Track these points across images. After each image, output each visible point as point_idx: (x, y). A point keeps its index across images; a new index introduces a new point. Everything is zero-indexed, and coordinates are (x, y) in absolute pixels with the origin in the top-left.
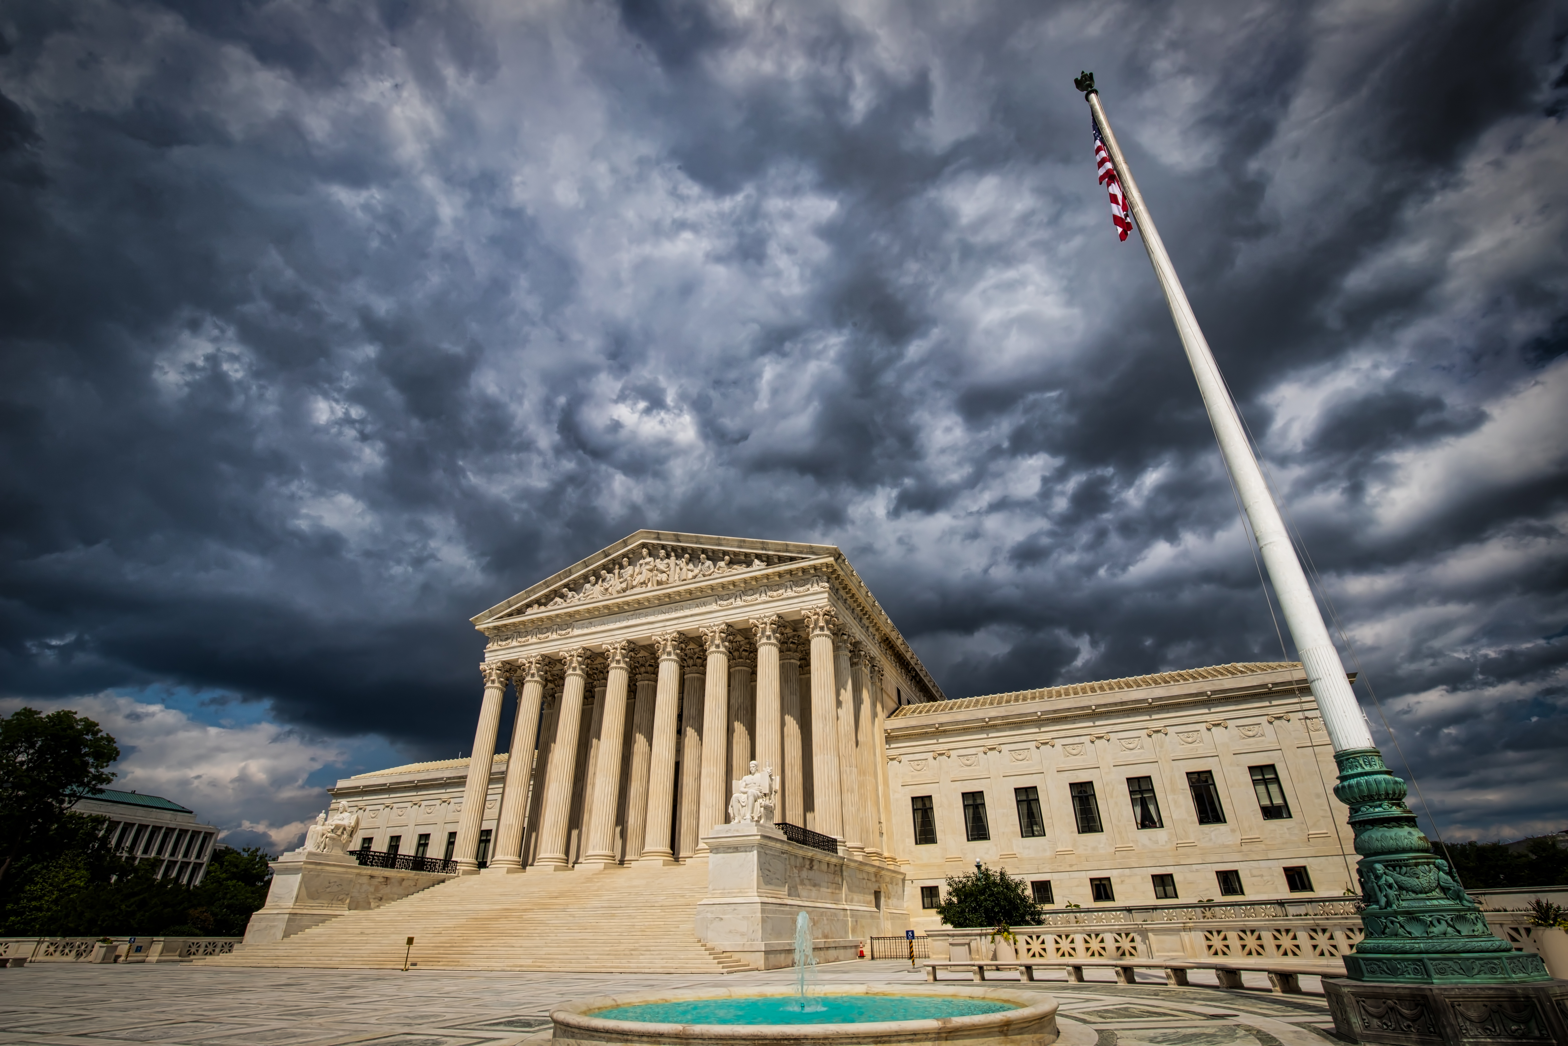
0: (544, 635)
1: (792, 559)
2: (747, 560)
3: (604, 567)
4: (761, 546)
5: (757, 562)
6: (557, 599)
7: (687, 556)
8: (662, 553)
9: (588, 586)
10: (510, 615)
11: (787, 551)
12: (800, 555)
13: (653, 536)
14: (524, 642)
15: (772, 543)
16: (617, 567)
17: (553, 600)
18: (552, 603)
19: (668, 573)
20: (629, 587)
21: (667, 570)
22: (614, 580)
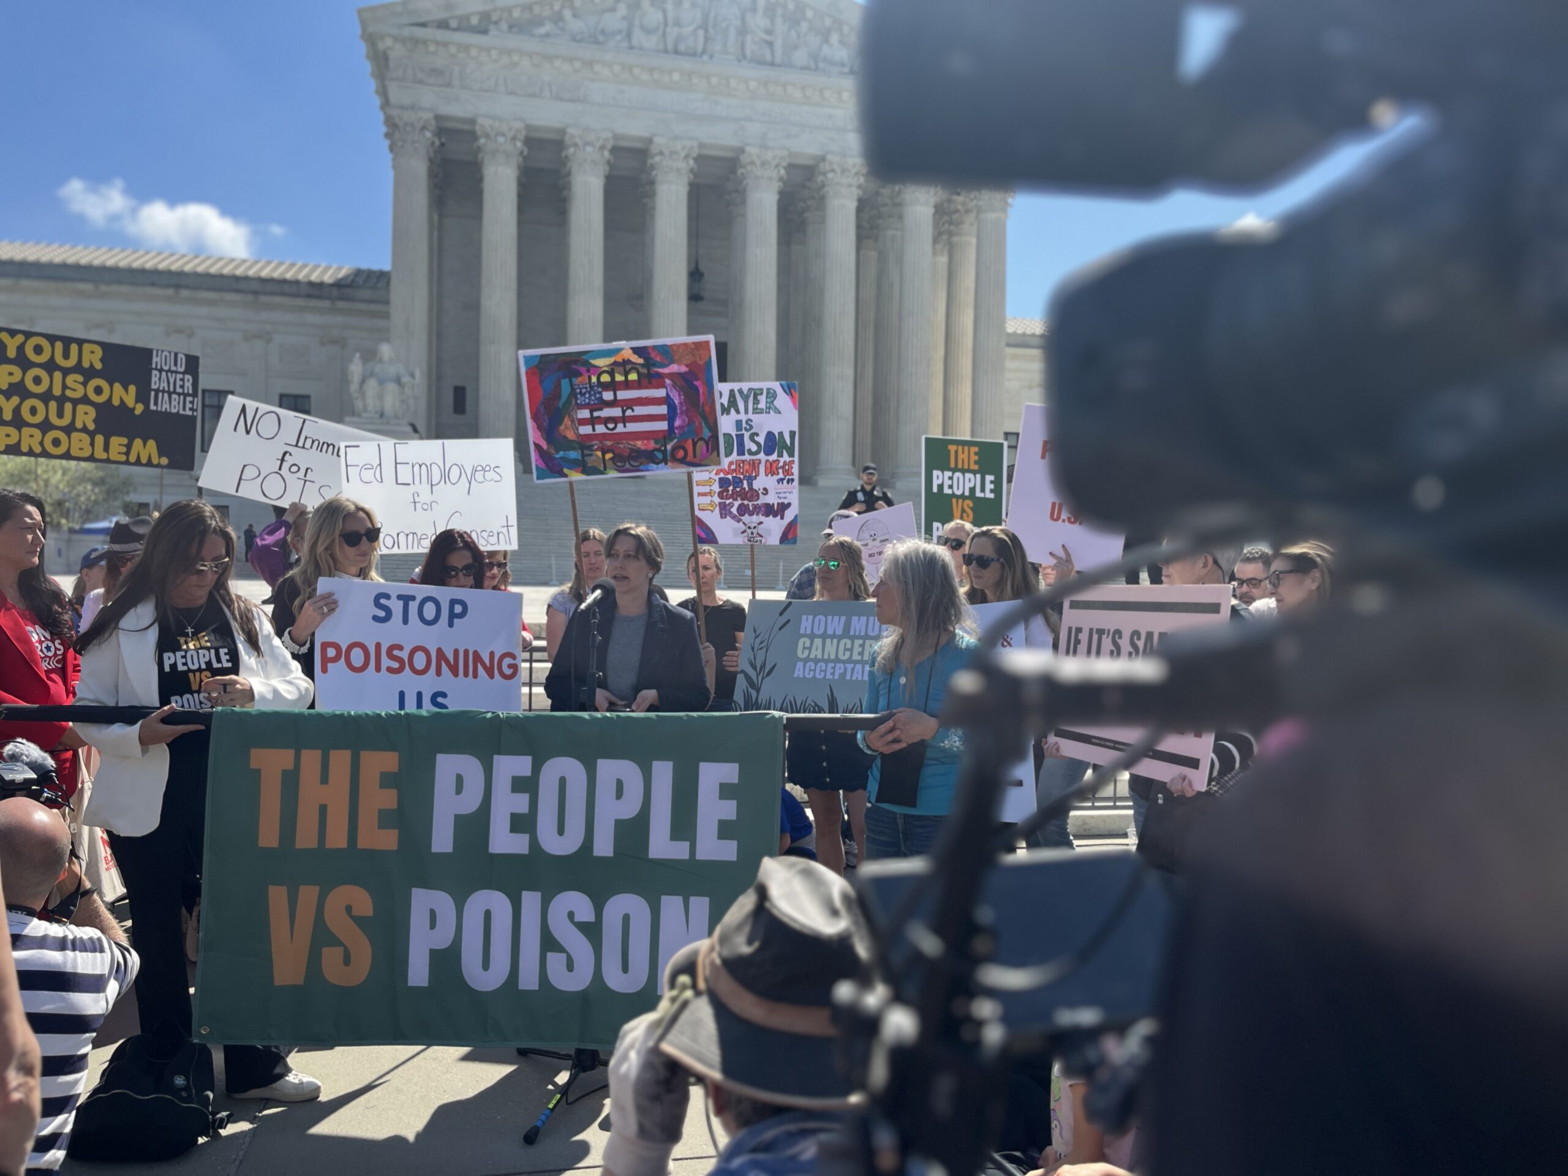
17: (541, 23)
18: (542, 30)
19: (770, 44)
20: (700, 49)
21: (768, 38)
22: (666, 24)
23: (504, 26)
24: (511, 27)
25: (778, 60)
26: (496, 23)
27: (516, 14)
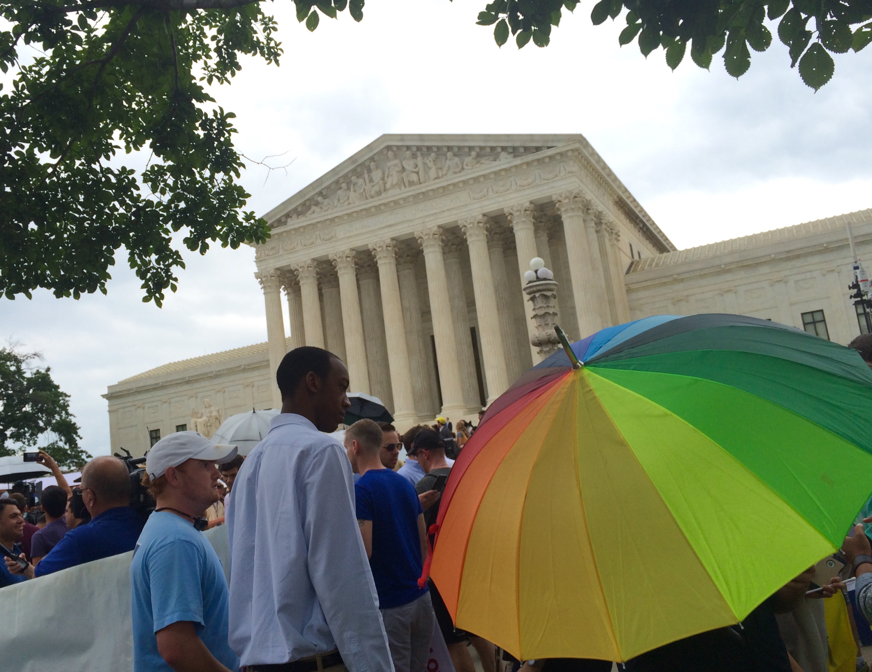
1: (538, 149)
4: (507, 138)
5: (503, 155)
6: (313, 208)
7: (433, 155)
9: (340, 192)
11: (532, 142)
12: (547, 144)
17: (310, 209)
18: (310, 212)
19: (417, 173)
20: (382, 190)
21: (416, 170)
22: (366, 185)
23: (295, 216)
24: (298, 216)
25: (422, 180)
26: (291, 217)
27: (299, 210)
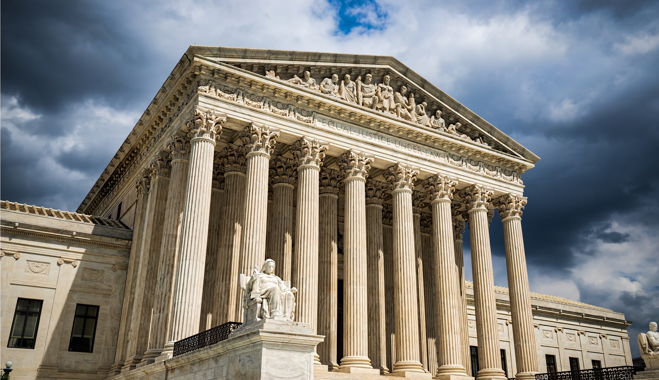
0: (280, 111)
2: (474, 135)
3: (350, 71)
4: (489, 129)
6: (297, 78)
8: (405, 90)
9: (329, 81)
10: (239, 66)
11: (505, 144)
12: (514, 152)
13: (401, 69)
14: (255, 106)
15: (498, 132)
16: (360, 78)
